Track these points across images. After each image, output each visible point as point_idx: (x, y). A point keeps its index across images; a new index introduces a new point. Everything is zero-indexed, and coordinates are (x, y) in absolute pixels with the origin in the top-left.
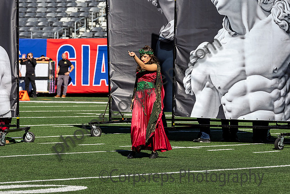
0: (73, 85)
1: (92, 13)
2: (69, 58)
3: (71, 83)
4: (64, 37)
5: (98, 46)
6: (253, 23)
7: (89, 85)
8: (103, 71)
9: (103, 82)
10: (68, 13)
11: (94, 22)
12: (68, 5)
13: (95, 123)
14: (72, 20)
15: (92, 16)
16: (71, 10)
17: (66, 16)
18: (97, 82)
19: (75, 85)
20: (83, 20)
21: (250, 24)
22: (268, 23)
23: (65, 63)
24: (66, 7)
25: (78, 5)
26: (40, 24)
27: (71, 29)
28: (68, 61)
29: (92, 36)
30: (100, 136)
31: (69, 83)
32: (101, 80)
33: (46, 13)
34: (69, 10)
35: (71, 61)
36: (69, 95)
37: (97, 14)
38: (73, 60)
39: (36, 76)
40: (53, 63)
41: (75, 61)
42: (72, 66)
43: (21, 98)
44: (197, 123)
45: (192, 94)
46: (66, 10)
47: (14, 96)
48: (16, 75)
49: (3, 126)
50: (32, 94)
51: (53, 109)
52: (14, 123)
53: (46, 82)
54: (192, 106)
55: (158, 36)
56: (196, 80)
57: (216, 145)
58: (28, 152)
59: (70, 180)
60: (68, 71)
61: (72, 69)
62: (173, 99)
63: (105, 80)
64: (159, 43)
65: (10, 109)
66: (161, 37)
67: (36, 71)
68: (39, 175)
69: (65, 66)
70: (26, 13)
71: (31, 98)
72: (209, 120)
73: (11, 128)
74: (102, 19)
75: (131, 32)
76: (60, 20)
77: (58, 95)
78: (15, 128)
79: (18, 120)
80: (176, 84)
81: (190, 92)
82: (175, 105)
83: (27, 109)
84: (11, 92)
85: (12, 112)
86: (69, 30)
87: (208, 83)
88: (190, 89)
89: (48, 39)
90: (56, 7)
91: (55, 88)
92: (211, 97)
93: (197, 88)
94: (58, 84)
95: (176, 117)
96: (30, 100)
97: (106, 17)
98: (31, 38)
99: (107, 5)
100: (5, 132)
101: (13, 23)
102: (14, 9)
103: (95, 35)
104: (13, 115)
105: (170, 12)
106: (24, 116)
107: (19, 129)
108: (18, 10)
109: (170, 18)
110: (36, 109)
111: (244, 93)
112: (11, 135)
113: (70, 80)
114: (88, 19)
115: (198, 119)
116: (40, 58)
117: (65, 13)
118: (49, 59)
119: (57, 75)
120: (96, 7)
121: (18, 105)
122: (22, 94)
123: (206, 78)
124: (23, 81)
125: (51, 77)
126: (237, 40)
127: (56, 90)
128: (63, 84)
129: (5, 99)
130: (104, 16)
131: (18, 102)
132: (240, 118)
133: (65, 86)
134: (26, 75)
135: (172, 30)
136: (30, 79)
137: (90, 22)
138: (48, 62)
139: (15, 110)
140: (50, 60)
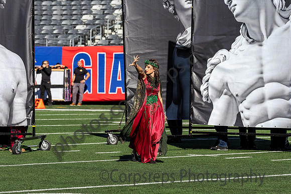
0: (89, 93)
1: (108, 21)
2: (85, 66)
3: (87, 91)
4: (80, 45)
5: (114, 53)
6: (271, 30)
7: (105, 93)
8: (119, 78)
9: (119, 90)
10: (84, 21)
11: (109, 29)
12: (84, 13)
13: (111, 131)
14: (88, 28)
15: (108, 24)
16: (86, 18)
17: (82, 23)
18: (113, 90)
19: (91, 93)
20: (99, 27)
21: (268, 31)
22: (286, 29)
23: (81, 71)
24: (82, 15)
25: (93, 13)
26: (55, 32)
27: (87, 37)
28: (83, 69)
29: (107, 43)
30: (116, 144)
31: (85, 91)
32: (117, 88)
33: (62, 20)
34: (84, 17)
35: (86, 69)
36: (85, 103)
37: (112, 22)
38: (89, 67)
39: (52, 84)
40: (69, 71)
41: (91, 69)
42: (88, 74)
43: (36, 106)
44: (214, 130)
45: (209, 102)
46: (81, 17)
47: (29, 104)
48: (32, 84)
49: (19, 134)
50: (48, 102)
51: (69, 117)
52: (30, 131)
53: (61, 90)
54: (209, 114)
55: (175, 44)
56: (214, 88)
57: (233, 153)
58: (44, 160)
59: (87, 188)
60: (83, 79)
61: (87, 77)
62: (190, 106)
63: (121, 88)
64: (175, 51)
65: (26, 118)
66: (177, 45)
67: (51, 79)
68: (55, 184)
69: (80, 74)
70: (41, 20)
71: (47, 106)
72: (227, 128)
73: (27, 136)
74: (117, 26)
75: (148, 39)
76: (75, 28)
77: (73, 103)
78: (31, 136)
79: (34, 128)
80: (193, 92)
81: (208, 99)
82: (193, 113)
83: (43, 117)
84: (27, 101)
85: (28, 120)
86: (85, 37)
87: (225, 91)
88: (207, 96)
89: (63, 47)
90: (71, 15)
91: (71, 96)
92: (229, 105)
93: (214, 96)
94: (73, 92)
95: (193, 125)
96: (46, 108)
97: (123, 25)
98: (47, 46)
99: (123, 13)
100: (21, 140)
101: (29, 30)
102: (29, 16)
103: (111, 43)
104: (28, 123)
105: (187, 19)
106: (40, 124)
107: (35, 137)
108: (33, 17)
109: (187, 25)
110: (52, 117)
111: (262, 100)
112: (27, 143)
113: (86, 88)
114: (103, 27)
115: (215, 127)
116: (56, 66)
117: (80, 21)
118: (64, 66)
119: (73, 83)
120: (112, 14)
121: (34, 113)
122: (37, 102)
123: (224, 85)
124: (39, 89)
125: (67, 85)
126: (255, 47)
127: (72, 98)
128: (79, 92)
129: (20, 107)
130: (120, 24)
131: (34, 110)
132: (258, 126)
133: (80, 94)
134: (42, 83)
135: (189, 38)
136: (46, 87)
137: (105, 30)
138: (63, 70)
139: (30, 118)
140: (66, 68)
